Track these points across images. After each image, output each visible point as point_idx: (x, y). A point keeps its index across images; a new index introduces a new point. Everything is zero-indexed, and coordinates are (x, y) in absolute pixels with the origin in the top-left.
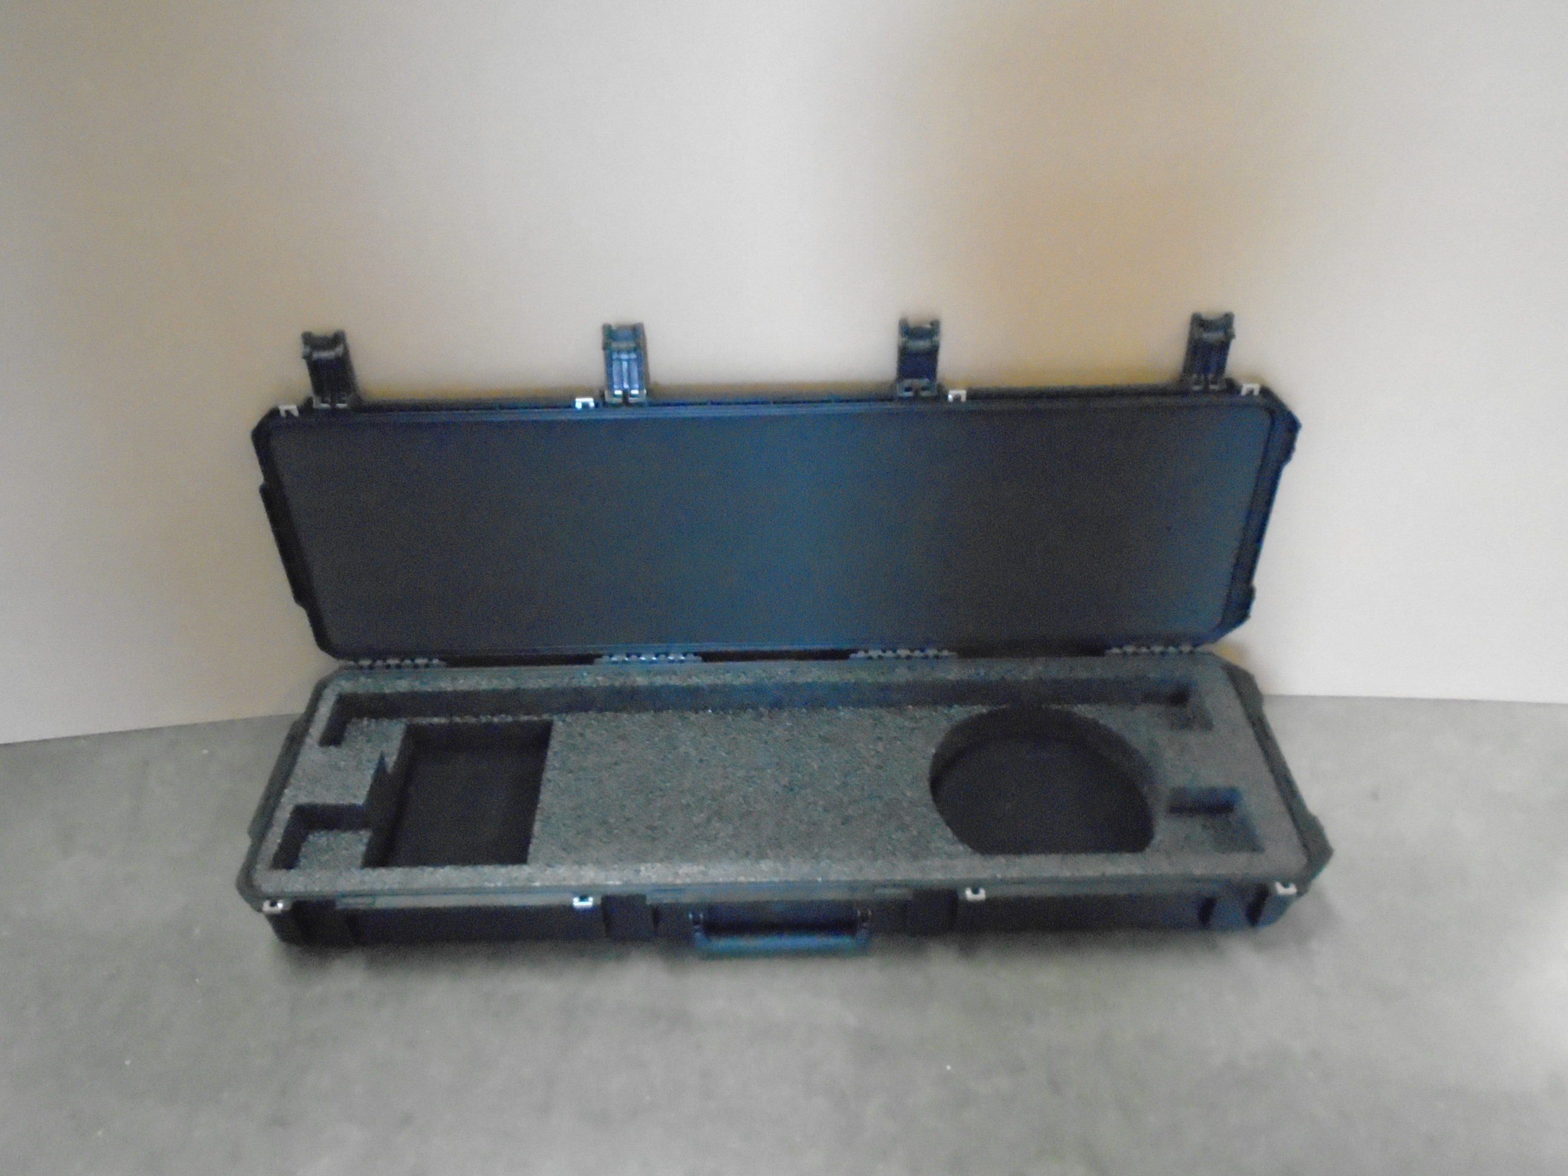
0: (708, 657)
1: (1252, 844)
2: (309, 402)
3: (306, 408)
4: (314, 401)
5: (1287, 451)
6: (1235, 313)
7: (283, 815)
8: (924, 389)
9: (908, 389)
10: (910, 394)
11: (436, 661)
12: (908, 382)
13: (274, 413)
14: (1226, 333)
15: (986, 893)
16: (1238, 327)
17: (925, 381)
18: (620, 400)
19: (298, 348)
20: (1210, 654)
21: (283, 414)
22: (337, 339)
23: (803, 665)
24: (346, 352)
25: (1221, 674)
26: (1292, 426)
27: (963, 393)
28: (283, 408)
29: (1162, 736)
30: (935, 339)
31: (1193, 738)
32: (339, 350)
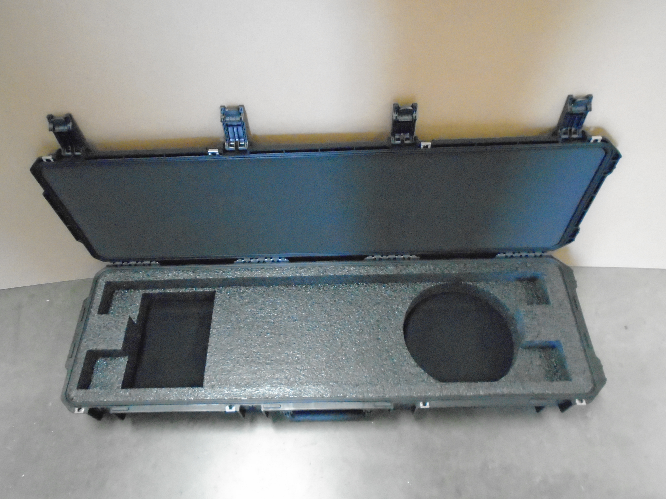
0: (292, 260)
1: (565, 377)
2: (59, 151)
3: (58, 156)
4: (62, 151)
5: (611, 168)
6: (593, 95)
7: (82, 356)
8: (407, 139)
9: (398, 140)
10: (399, 142)
11: (154, 263)
12: (397, 136)
13: (40, 161)
14: (587, 108)
15: (430, 405)
16: (594, 104)
17: (408, 135)
18: (233, 148)
19: (46, 125)
20: (552, 257)
21: (44, 160)
22: (68, 118)
23: (340, 264)
24: (74, 125)
25: (556, 270)
26: (617, 156)
27: (429, 144)
28: (44, 158)
29: (523, 308)
30: (414, 115)
31: (538, 309)
32: (70, 125)
